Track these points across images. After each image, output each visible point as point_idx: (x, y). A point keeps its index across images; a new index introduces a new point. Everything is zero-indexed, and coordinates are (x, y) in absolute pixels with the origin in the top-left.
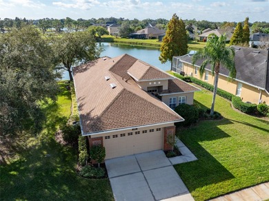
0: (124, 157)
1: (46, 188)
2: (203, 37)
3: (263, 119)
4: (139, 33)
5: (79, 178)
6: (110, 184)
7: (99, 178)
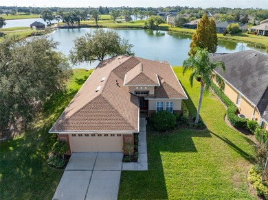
0: (89, 153)
1: (19, 167)
2: (255, 30)
3: (249, 137)
4: (192, 23)
5: (44, 164)
6: (61, 175)
7: (58, 168)
